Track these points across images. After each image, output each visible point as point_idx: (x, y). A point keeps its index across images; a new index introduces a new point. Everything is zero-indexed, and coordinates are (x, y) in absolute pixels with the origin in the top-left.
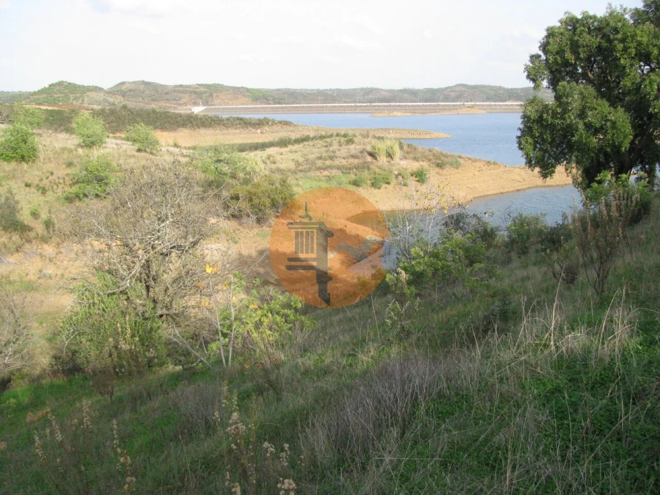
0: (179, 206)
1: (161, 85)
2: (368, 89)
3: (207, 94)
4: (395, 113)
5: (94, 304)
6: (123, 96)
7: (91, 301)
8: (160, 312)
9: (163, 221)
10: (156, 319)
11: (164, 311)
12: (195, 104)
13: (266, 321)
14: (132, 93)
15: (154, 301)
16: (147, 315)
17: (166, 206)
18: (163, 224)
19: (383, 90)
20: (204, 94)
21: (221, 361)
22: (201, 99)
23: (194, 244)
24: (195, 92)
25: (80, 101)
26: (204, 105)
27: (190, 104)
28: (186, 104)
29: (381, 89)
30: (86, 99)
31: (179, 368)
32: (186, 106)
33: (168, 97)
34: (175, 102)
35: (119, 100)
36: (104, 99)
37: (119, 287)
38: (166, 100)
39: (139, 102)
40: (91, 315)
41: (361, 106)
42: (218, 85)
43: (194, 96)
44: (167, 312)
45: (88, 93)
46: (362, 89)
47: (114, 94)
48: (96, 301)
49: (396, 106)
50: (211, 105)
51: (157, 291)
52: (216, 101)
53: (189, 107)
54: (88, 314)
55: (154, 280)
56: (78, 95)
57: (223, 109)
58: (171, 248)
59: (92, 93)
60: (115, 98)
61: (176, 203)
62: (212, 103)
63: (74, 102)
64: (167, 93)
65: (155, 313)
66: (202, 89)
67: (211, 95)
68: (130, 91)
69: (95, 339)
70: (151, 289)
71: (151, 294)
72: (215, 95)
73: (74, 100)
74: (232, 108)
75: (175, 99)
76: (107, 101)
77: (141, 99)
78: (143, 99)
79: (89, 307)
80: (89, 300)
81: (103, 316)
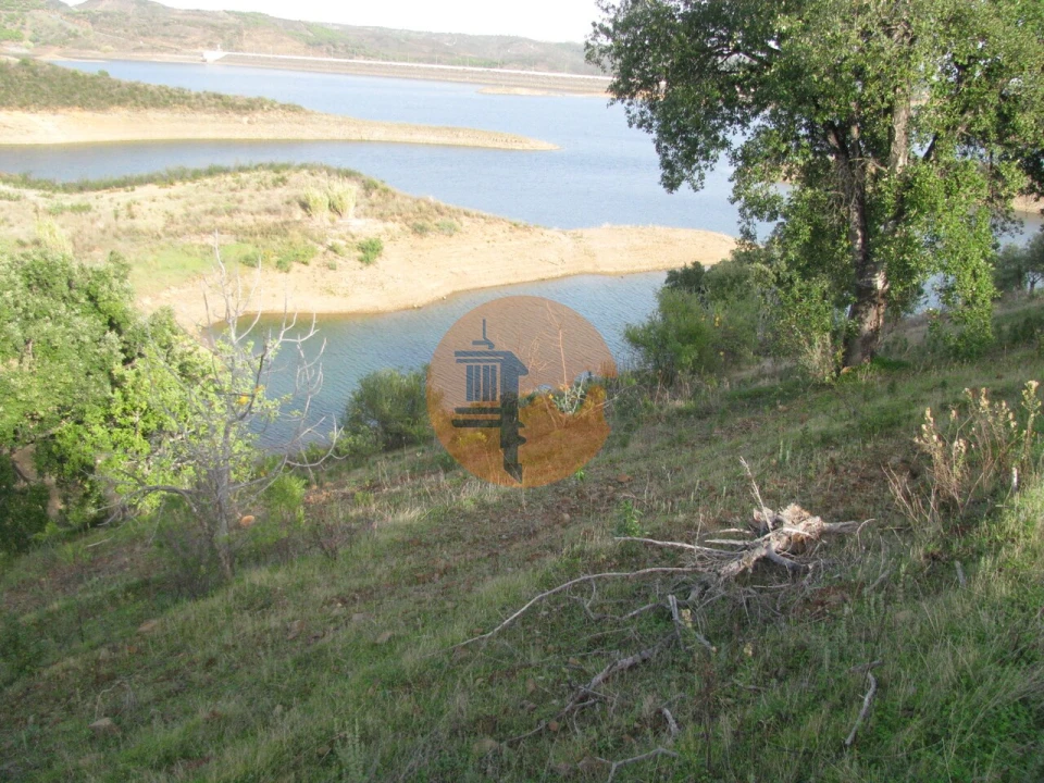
1: (164, 7)
3: (233, 31)
4: (518, 91)
6: (93, 23)
12: (211, 45)
14: (108, 18)
20: (229, 29)
22: (223, 38)
24: (213, 27)
25: (19, 25)
26: (224, 48)
27: (203, 46)
28: (195, 45)
30: (29, 22)
32: (196, 47)
33: (167, 30)
34: (178, 39)
35: (85, 30)
36: (60, 25)
38: (164, 35)
39: (118, 35)
41: (472, 72)
42: (260, 14)
43: (210, 32)
45: (34, 12)
46: (500, 38)
47: (79, 18)
49: (529, 76)
50: (237, 50)
52: (247, 44)
53: (200, 50)
56: (16, 13)
57: (254, 58)
59: (40, 11)
60: (79, 24)
62: (240, 47)
63: (8, 25)
64: (166, 24)
66: (232, 20)
67: (240, 34)
68: (106, 14)
72: (245, 33)
73: (6, 21)
74: (269, 59)
75: (177, 36)
76: (65, 28)
77: (122, 31)
78: (126, 31)
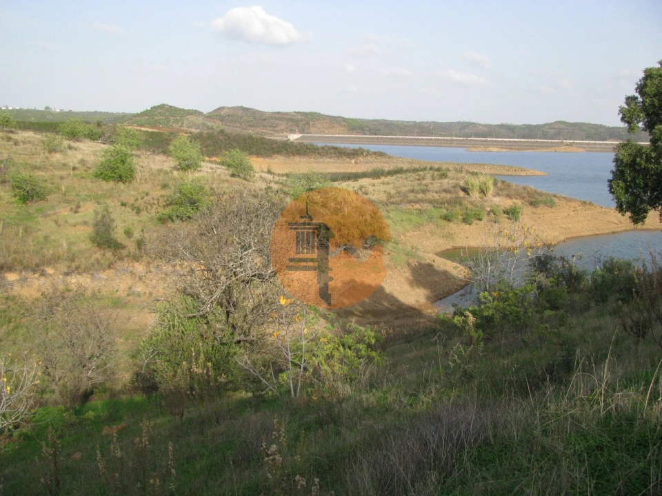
0: (262, 235)
1: (260, 112)
2: (464, 123)
3: (304, 122)
4: (491, 149)
5: (174, 326)
6: (222, 121)
7: (171, 323)
8: (237, 338)
9: (246, 250)
10: (234, 345)
11: (242, 337)
12: (292, 131)
13: (336, 354)
14: (231, 118)
15: (233, 327)
16: (224, 340)
17: (250, 235)
18: (245, 253)
19: (480, 125)
20: (302, 121)
21: (290, 391)
22: (298, 126)
23: (275, 274)
24: (292, 120)
25: (180, 124)
26: (300, 132)
27: (286, 131)
28: (282, 131)
29: (478, 124)
30: (185, 122)
31: (250, 394)
32: (282, 132)
33: (265, 123)
34: (271, 128)
35: (217, 125)
36: (203, 123)
37: (199, 311)
38: (264, 126)
39: (237, 127)
40: (170, 336)
41: (457, 140)
42: (315, 113)
43: (290, 123)
44: (245, 339)
45: (188, 117)
46: (459, 123)
47: (213, 119)
48: (176, 323)
49: (493, 141)
50: (307, 133)
51: (237, 316)
52: (313, 129)
53: (285, 134)
54: (168, 336)
55: (234, 306)
56: (178, 118)
57: (319, 137)
58: (252, 276)
59: (191, 116)
60: (214, 122)
61: (260, 232)
62: (308, 131)
63: (174, 125)
64: (264, 120)
65: (233, 339)
66: (299, 117)
67: (308, 123)
68: (229, 116)
69: (173, 360)
70: (230, 315)
71: (230, 320)
72: (311, 123)
73: (174, 122)
74: (328, 137)
75: (272, 126)
76: (206, 125)
77: (238, 125)
78: (241, 124)
79: (169, 329)
80: (169, 321)
81: (182, 338)
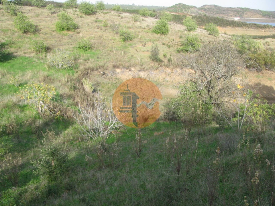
0: (227, 59)
1: (222, 7)
3: (242, 12)
5: (187, 94)
6: (205, 11)
7: (186, 93)
8: (212, 102)
9: (220, 64)
10: (211, 105)
11: (214, 102)
12: (236, 16)
13: (259, 113)
14: (209, 10)
15: (211, 97)
16: (207, 102)
17: (222, 58)
18: (219, 66)
20: (240, 12)
22: (239, 14)
23: (231, 76)
24: (236, 11)
25: (187, 12)
26: (239, 17)
27: (233, 16)
28: (231, 16)
30: (189, 11)
31: (218, 126)
33: (224, 12)
34: (227, 15)
35: (203, 12)
36: (197, 12)
37: (198, 89)
38: (223, 14)
39: (211, 14)
40: (185, 98)
42: (247, 8)
43: (235, 13)
44: (215, 102)
45: (190, 9)
47: (201, 10)
48: (188, 93)
50: (243, 17)
51: (213, 93)
52: (245, 16)
53: (232, 17)
54: (184, 98)
55: (212, 88)
56: (187, 9)
57: (248, 19)
58: (221, 76)
59: (192, 9)
61: (226, 57)
63: (185, 12)
64: (224, 11)
65: (210, 102)
66: (240, 10)
67: (243, 13)
68: (208, 9)
69: (185, 108)
70: (210, 92)
71: (210, 94)
72: (245, 13)
73: (184, 11)
74: (252, 19)
76: (198, 12)
77: (212, 13)
78: (213, 13)
79: (185, 95)
80: (185, 92)
81: (190, 99)
